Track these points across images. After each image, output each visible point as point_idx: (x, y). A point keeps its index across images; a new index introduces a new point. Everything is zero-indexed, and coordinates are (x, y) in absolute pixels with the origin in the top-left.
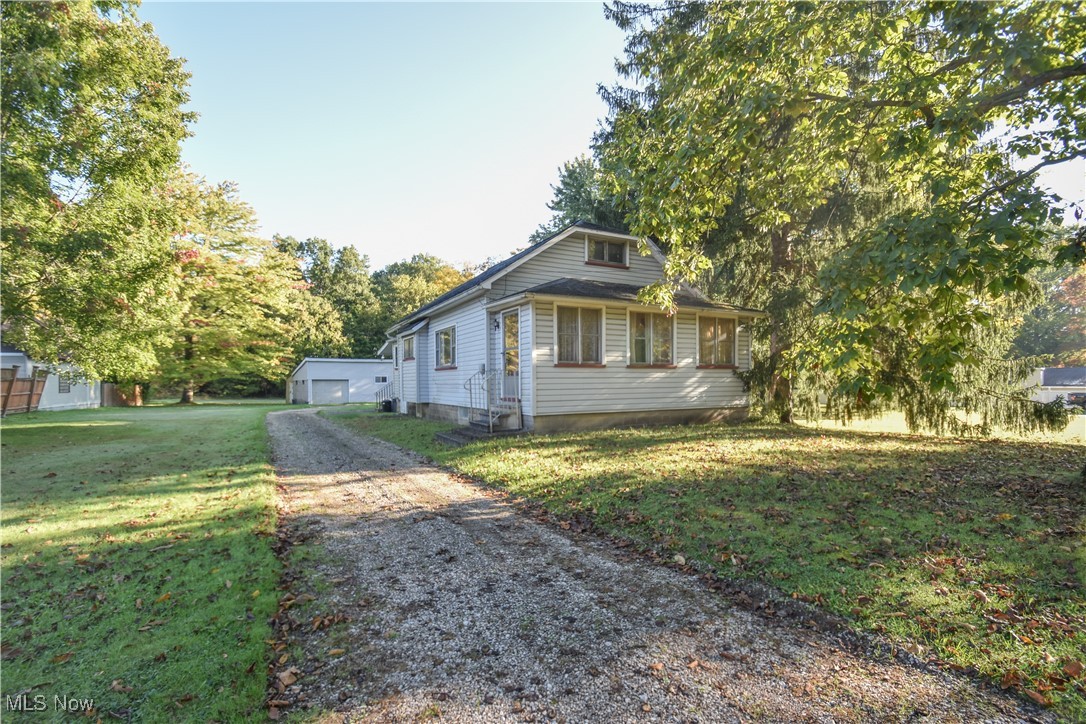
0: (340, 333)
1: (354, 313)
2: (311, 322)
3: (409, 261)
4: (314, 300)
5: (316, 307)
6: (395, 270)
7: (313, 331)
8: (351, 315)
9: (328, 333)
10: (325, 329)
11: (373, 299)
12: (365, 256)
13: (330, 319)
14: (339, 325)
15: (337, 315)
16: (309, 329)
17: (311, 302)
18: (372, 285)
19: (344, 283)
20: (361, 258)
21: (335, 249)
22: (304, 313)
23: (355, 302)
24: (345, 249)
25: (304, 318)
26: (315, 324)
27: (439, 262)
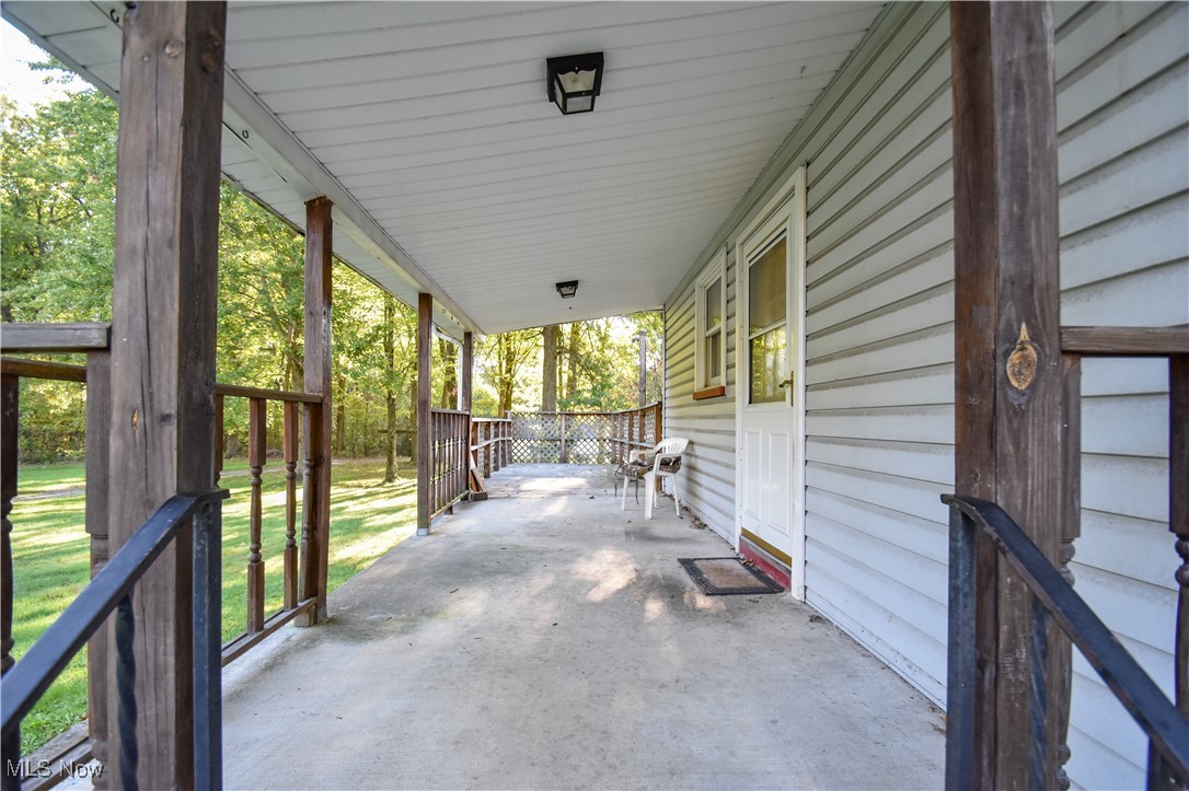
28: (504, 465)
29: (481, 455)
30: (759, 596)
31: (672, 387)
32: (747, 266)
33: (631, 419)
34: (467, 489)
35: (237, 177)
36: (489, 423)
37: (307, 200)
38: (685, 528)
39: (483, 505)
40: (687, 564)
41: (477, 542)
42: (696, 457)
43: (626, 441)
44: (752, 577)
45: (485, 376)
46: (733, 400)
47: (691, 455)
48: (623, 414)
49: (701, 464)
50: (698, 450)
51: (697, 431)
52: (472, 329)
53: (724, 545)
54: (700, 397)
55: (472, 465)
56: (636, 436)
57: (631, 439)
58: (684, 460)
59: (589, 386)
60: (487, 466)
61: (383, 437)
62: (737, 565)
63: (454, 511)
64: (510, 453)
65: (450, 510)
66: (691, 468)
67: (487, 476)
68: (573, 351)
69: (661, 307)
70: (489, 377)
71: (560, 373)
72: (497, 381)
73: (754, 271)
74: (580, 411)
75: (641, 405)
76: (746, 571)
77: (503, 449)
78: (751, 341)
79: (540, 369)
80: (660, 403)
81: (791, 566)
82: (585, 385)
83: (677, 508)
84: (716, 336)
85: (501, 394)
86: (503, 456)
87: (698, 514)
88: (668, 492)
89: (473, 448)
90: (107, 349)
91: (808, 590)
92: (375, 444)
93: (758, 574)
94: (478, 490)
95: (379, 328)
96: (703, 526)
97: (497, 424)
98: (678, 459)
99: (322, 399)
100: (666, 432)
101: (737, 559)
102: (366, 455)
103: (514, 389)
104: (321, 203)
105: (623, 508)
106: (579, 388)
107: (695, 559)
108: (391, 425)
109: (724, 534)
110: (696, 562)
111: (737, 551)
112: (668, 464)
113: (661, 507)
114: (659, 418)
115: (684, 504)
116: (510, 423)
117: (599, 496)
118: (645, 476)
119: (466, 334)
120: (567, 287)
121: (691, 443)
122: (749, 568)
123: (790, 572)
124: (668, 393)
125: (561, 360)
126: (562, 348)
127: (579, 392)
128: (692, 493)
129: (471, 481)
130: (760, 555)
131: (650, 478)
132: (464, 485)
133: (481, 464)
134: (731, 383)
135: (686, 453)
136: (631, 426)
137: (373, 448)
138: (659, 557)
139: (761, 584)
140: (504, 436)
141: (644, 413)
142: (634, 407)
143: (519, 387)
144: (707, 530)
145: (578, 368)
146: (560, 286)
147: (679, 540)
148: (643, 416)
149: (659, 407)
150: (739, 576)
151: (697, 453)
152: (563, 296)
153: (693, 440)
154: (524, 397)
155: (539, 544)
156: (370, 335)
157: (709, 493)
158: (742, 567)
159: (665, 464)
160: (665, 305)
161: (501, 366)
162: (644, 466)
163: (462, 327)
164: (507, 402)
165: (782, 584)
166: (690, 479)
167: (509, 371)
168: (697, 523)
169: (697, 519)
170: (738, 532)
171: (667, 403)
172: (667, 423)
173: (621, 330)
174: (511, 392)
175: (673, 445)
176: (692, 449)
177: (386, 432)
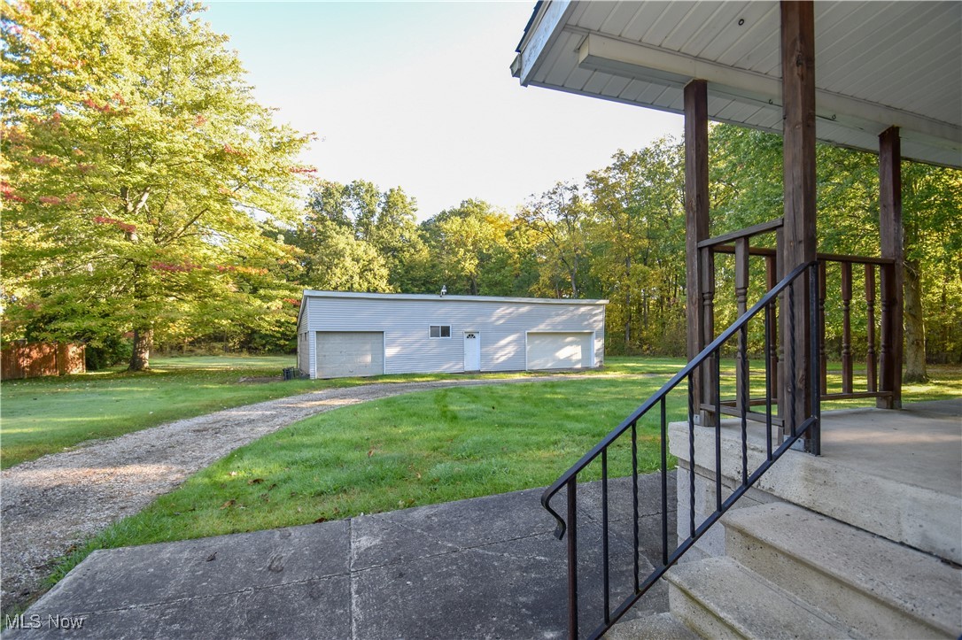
0: (385, 281)
1: (401, 261)
2: (354, 268)
3: (458, 207)
4: (358, 245)
5: (360, 252)
6: (443, 217)
7: (356, 278)
8: (397, 262)
9: (372, 281)
10: (370, 276)
11: (420, 245)
12: (412, 199)
13: (375, 266)
14: (385, 272)
15: (382, 261)
16: (352, 277)
17: (355, 247)
18: (419, 232)
19: (391, 227)
20: (408, 200)
21: (382, 191)
22: (347, 259)
23: (402, 249)
24: (391, 191)
25: (346, 264)
26: (358, 271)
27: (488, 207)
35: (832, 139)
37: (880, 133)
90: (782, 226)
99: (894, 261)
104: (890, 132)
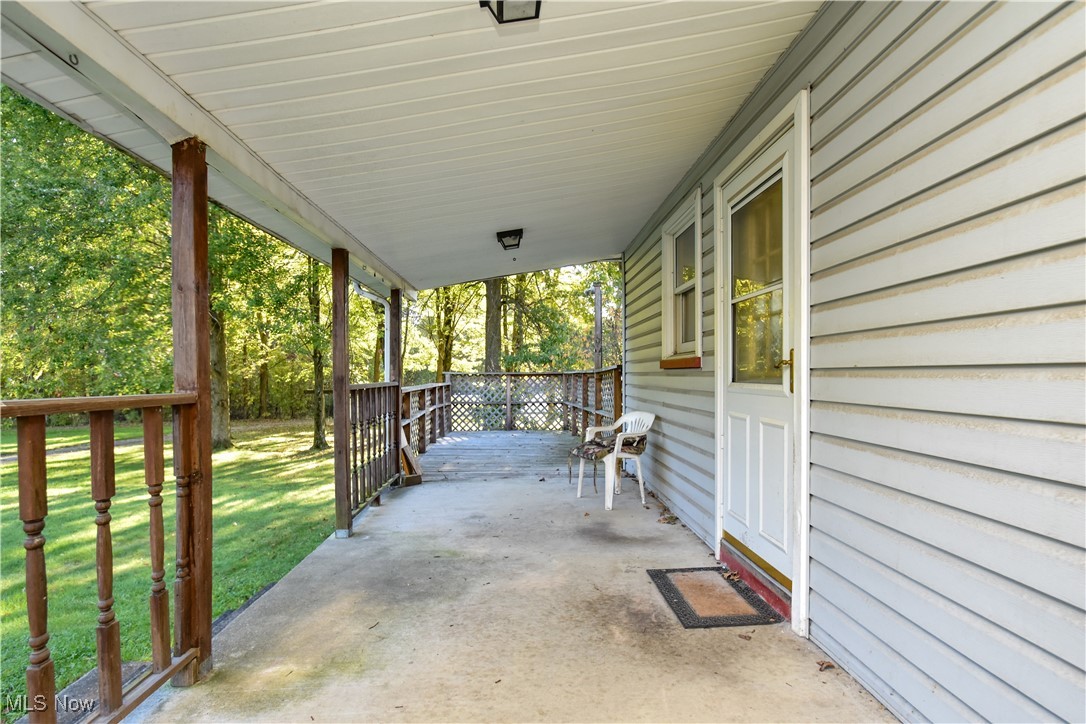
28: (442, 435)
29: (415, 429)
30: (751, 628)
31: (633, 350)
32: (730, 213)
33: (586, 382)
34: (398, 471)
36: (423, 391)
37: (173, 143)
38: (651, 523)
39: (417, 491)
40: (659, 577)
41: (405, 547)
42: (664, 435)
43: (580, 405)
44: (739, 599)
45: (421, 327)
46: (712, 374)
47: (658, 433)
48: (577, 375)
49: (669, 445)
50: (666, 428)
51: (665, 405)
52: (399, 286)
53: (701, 548)
54: (669, 366)
55: (404, 442)
56: (592, 400)
57: (586, 404)
58: (649, 438)
59: (536, 339)
60: (422, 439)
61: (310, 398)
62: (717, 579)
63: (382, 501)
64: (449, 419)
65: (377, 501)
66: (658, 447)
67: (422, 451)
68: (519, 300)
69: (619, 256)
70: (427, 328)
71: (505, 325)
72: (435, 333)
73: (739, 219)
74: (527, 371)
75: (597, 367)
76: (732, 590)
77: (441, 417)
78: (734, 305)
79: (482, 319)
80: (620, 367)
81: (791, 591)
82: (533, 339)
83: (643, 495)
84: (688, 294)
85: (440, 348)
86: (441, 425)
87: (668, 504)
88: (630, 471)
89: (404, 423)
91: (813, 625)
92: (303, 405)
93: (745, 593)
94: (411, 473)
95: (301, 278)
96: (673, 520)
97: (433, 391)
98: (643, 439)
99: (196, 399)
100: (627, 402)
101: (718, 569)
102: (293, 417)
103: (454, 342)
104: (190, 146)
105: (579, 495)
106: (527, 341)
107: (668, 571)
108: (319, 384)
109: (700, 533)
110: (668, 575)
111: (718, 557)
112: (631, 444)
113: (623, 491)
114: (619, 385)
115: (650, 489)
116: (448, 386)
117: (551, 477)
118: (604, 459)
119: (392, 291)
120: (510, 237)
121: (658, 418)
122: (734, 585)
123: (790, 599)
124: (630, 356)
125: (505, 310)
126: (507, 297)
127: (526, 347)
128: (658, 476)
129: (402, 460)
130: (749, 569)
131: (610, 461)
132: (393, 467)
133: (414, 439)
134: (709, 353)
135: (652, 430)
136: (585, 391)
137: (301, 408)
138: (623, 567)
139: (751, 611)
140: (441, 401)
141: (600, 376)
142: (590, 367)
143: (460, 340)
144: (678, 525)
145: (524, 319)
146: (501, 236)
147: (646, 541)
148: (600, 380)
149: (619, 370)
150: (722, 597)
151: (665, 432)
152: (505, 247)
153: (661, 415)
154: (465, 351)
155: (479, 549)
156: (291, 286)
157: (682, 481)
158: (724, 583)
159: (627, 444)
160: (624, 253)
161: (439, 317)
162: (603, 446)
163: (388, 284)
164: (445, 360)
165: (777, 611)
166: (656, 460)
167: (448, 323)
168: (667, 516)
169: (666, 510)
170: (719, 535)
171: (628, 368)
172: (627, 391)
173: (571, 277)
174: (451, 345)
175: (635, 421)
176: (660, 426)
177: (313, 392)
